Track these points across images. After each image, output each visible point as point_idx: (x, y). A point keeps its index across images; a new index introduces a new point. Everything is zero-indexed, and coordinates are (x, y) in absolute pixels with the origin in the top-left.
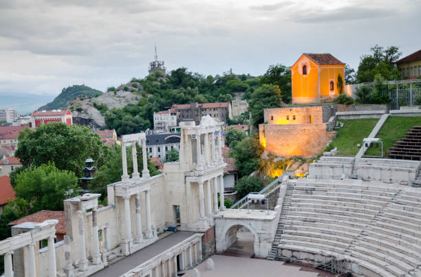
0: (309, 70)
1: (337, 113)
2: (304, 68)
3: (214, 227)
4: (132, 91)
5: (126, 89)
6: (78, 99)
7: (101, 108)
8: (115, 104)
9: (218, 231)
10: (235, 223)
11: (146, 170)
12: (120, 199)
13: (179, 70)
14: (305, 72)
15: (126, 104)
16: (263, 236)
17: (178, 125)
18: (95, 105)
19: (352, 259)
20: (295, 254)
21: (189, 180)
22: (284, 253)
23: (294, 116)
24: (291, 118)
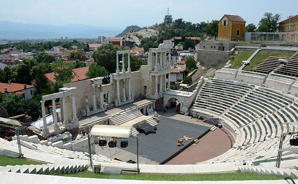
0: (227, 23)
1: (236, 47)
2: (225, 22)
3: (163, 98)
4: (155, 29)
5: (152, 28)
6: (129, 32)
7: (140, 37)
8: (146, 35)
9: (164, 100)
10: (172, 97)
11: (129, 69)
12: (115, 81)
13: (179, 20)
14: (225, 25)
15: (151, 35)
16: (184, 104)
17: (174, 47)
18: (137, 36)
19: (222, 118)
20: (198, 114)
21: (152, 74)
22: (193, 113)
23: (215, 47)
24: (213, 47)
